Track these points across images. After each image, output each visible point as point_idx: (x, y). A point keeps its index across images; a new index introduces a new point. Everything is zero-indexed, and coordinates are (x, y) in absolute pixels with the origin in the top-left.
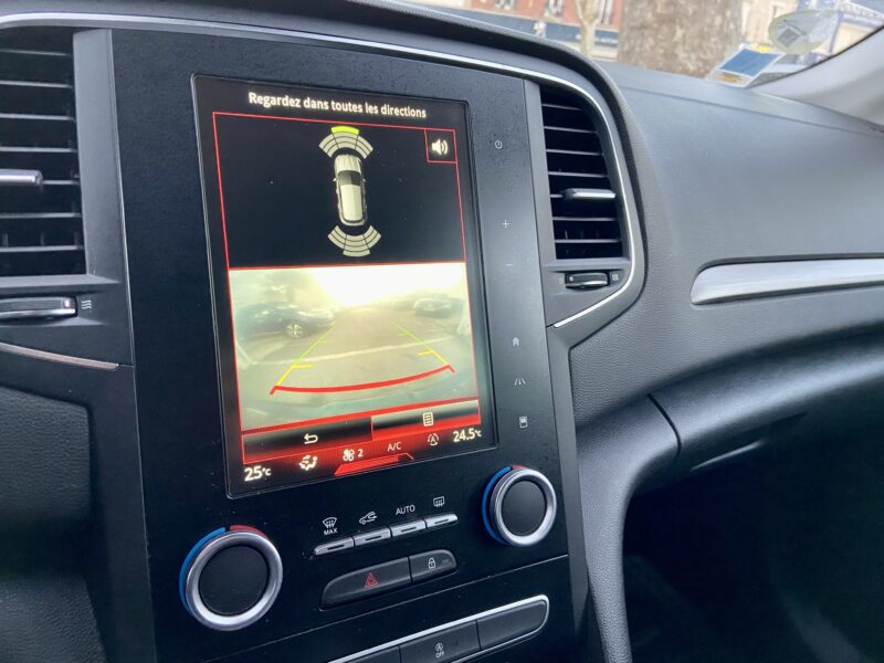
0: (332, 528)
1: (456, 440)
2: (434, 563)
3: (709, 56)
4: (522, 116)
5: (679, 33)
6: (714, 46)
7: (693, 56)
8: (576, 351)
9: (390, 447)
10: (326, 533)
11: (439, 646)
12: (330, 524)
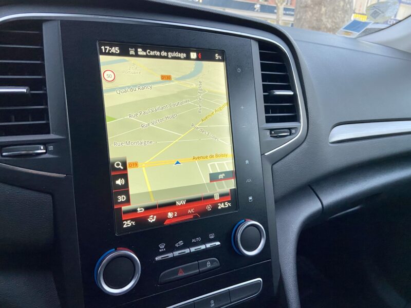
0: (163, 249)
1: (219, 208)
2: (209, 264)
3: (338, 20)
4: (250, 57)
5: (323, 9)
6: (340, 16)
7: (330, 20)
8: (275, 166)
9: (189, 211)
10: (160, 251)
11: (212, 302)
12: (162, 246)
